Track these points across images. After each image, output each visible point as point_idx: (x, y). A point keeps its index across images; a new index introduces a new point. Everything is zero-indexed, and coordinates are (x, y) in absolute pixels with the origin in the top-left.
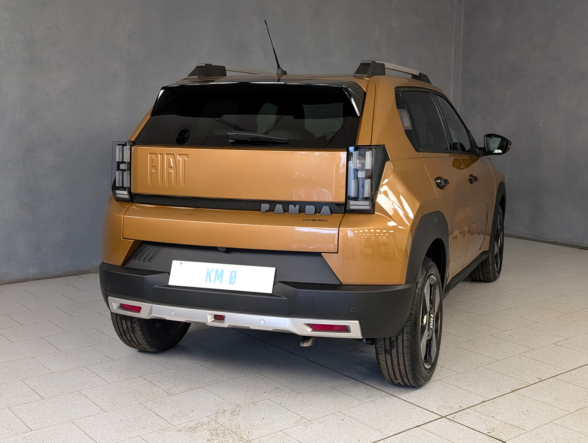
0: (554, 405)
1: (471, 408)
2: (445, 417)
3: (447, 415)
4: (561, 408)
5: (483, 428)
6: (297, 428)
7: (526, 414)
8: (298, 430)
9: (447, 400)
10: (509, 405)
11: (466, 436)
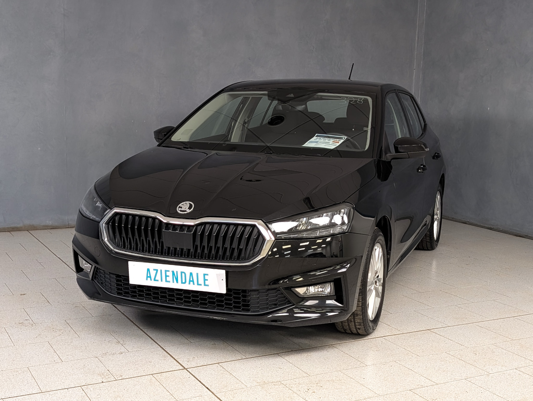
0: (302, 368)
1: (219, 364)
2: (186, 369)
3: (192, 367)
4: (305, 371)
5: (209, 380)
6: (44, 366)
7: (264, 373)
8: (43, 368)
9: (206, 356)
10: (260, 363)
11: (186, 386)
